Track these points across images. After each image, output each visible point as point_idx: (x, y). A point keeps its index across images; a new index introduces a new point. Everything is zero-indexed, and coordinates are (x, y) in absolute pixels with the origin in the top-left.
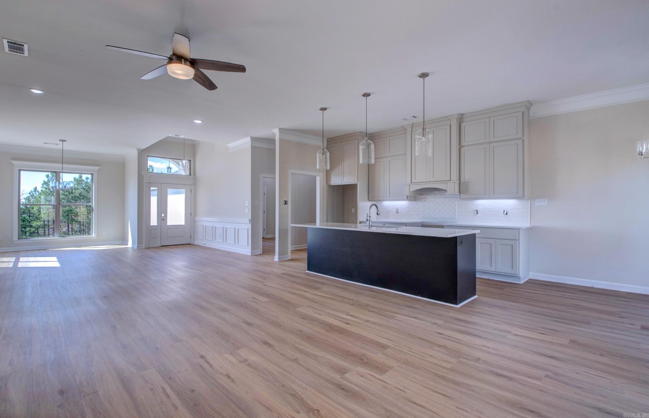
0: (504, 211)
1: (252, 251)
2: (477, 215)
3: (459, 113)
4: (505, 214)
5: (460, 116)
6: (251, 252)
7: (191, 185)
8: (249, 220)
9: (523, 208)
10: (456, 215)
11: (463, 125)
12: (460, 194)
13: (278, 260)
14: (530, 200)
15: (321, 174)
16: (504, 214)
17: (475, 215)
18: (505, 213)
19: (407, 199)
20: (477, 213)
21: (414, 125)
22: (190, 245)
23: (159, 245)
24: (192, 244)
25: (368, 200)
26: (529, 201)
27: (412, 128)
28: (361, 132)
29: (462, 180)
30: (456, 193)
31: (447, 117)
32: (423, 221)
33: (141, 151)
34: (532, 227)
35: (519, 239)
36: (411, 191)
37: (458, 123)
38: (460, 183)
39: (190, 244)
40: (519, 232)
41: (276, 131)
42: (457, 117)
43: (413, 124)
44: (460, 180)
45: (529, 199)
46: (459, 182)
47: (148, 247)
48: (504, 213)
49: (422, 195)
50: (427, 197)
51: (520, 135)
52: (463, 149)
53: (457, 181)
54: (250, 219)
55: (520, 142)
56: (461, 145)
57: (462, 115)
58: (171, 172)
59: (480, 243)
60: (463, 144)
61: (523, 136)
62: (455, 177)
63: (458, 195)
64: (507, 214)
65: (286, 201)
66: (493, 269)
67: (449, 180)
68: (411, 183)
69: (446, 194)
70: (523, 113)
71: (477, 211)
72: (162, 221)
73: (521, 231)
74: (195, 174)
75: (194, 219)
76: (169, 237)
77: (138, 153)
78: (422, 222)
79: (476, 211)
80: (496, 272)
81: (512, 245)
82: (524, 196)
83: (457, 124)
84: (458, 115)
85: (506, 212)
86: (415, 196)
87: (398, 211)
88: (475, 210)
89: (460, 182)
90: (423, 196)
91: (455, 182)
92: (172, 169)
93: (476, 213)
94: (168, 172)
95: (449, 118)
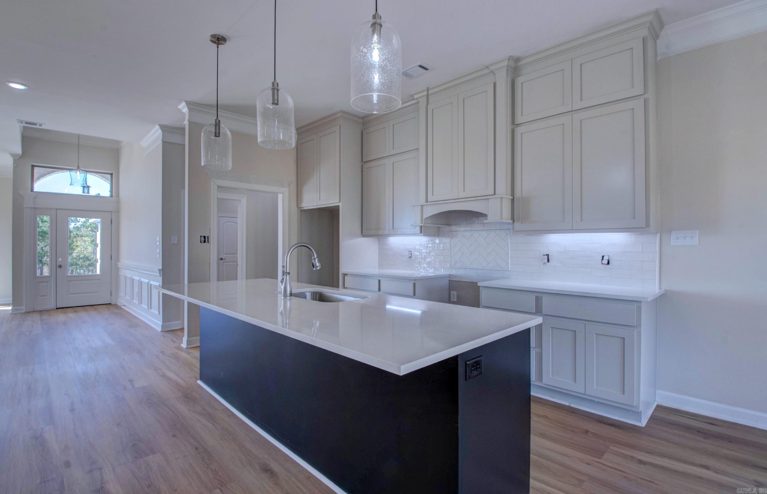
0: (603, 257)
1: (164, 324)
2: (548, 263)
3: (510, 56)
4: (605, 264)
5: (512, 64)
6: (162, 325)
7: (111, 212)
8: (159, 270)
9: (643, 252)
10: (508, 264)
11: (519, 81)
12: (514, 222)
13: (186, 345)
14: (659, 234)
15: (286, 190)
16: (602, 264)
17: (544, 263)
18: (605, 261)
19: (421, 232)
20: (548, 261)
21: (430, 92)
22: (109, 306)
23: (53, 307)
24: (114, 304)
25: (362, 236)
26: (658, 236)
27: (428, 99)
28: (342, 112)
29: (518, 194)
30: (504, 221)
31: (487, 67)
32: (451, 273)
33: (18, 157)
34: (664, 292)
35: (639, 326)
36: (424, 217)
37: (509, 80)
38: (513, 200)
39: (111, 304)
40: (639, 309)
41: (184, 108)
42: (508, 66)
43: (428, 89)
44: (513, 194)
45: (658, 232)
46: (512, 198)
47: (32, 310)
48: (603, 262)
49: (449, 225)
50: (458, 229)
51: (639, 89)
52: (519, 130)
53: (507, 195)
54: (161, 268)
55: (639, 104)
56: (516, 123)
57: (517, 60)
58: (88, 193)
59: (552, 328)
60: (519, 119)
61: (646, 91)
62: (503, 188)
63: (509, 224)
64: (608, 263)
65: (205, 237)
66: (578, 388)
67: (493, 193)
68: (427, 201)
69: (485, 221)
70: (644, 40)
71: (548, 255)
72: (58, 268)
73: (643, 306)
74: (118, 196)
75: (116, 264)
76: (72, 294)
77: (14, 160)
78: (449, 275)
79: (546, 257)
80: (585, 394)
81: (624, 338)
82: (648, 225)
83: (507, 79)
84: (509, 59)
85: (607, 258)
86: (439, 228)
87: (411, 254)
88: (544, 255)
89: (514, 198)
90: (454, 228)
91: (502, 198)
92: (90, 188)
93: (546, 261)
94: (84, 192)
95: (492, 68)
